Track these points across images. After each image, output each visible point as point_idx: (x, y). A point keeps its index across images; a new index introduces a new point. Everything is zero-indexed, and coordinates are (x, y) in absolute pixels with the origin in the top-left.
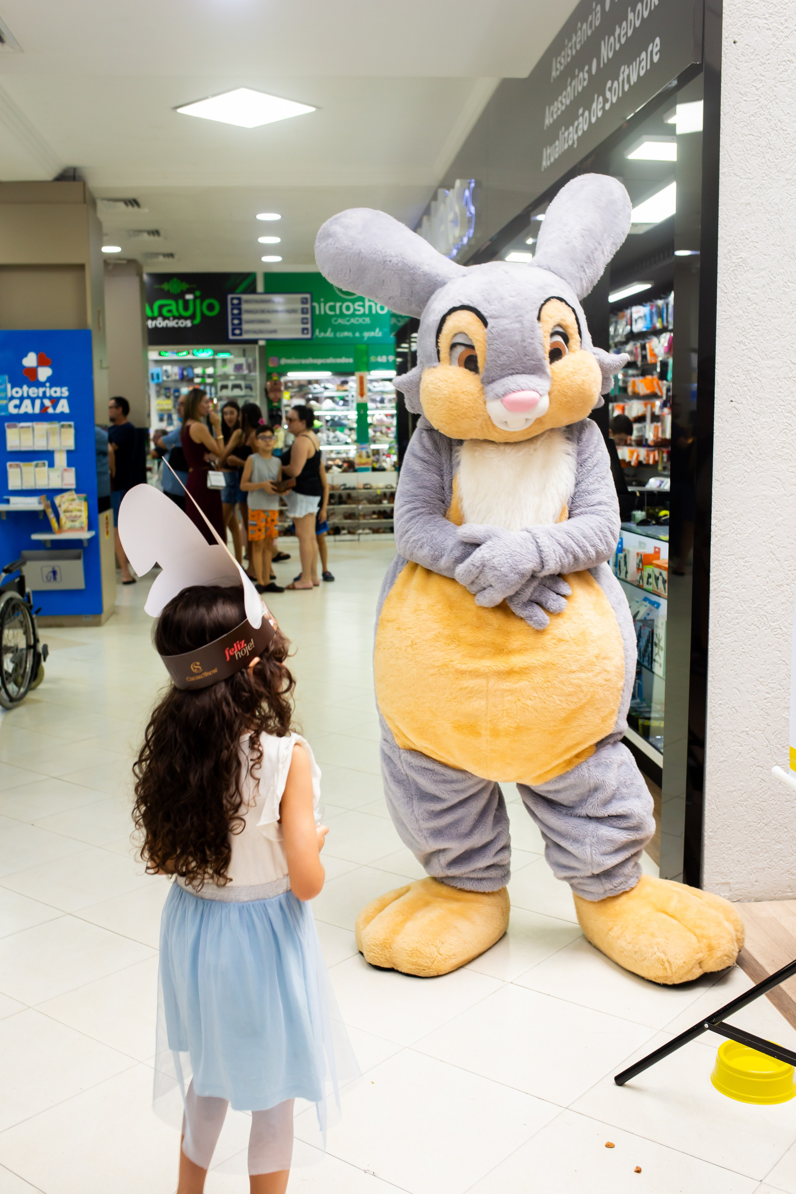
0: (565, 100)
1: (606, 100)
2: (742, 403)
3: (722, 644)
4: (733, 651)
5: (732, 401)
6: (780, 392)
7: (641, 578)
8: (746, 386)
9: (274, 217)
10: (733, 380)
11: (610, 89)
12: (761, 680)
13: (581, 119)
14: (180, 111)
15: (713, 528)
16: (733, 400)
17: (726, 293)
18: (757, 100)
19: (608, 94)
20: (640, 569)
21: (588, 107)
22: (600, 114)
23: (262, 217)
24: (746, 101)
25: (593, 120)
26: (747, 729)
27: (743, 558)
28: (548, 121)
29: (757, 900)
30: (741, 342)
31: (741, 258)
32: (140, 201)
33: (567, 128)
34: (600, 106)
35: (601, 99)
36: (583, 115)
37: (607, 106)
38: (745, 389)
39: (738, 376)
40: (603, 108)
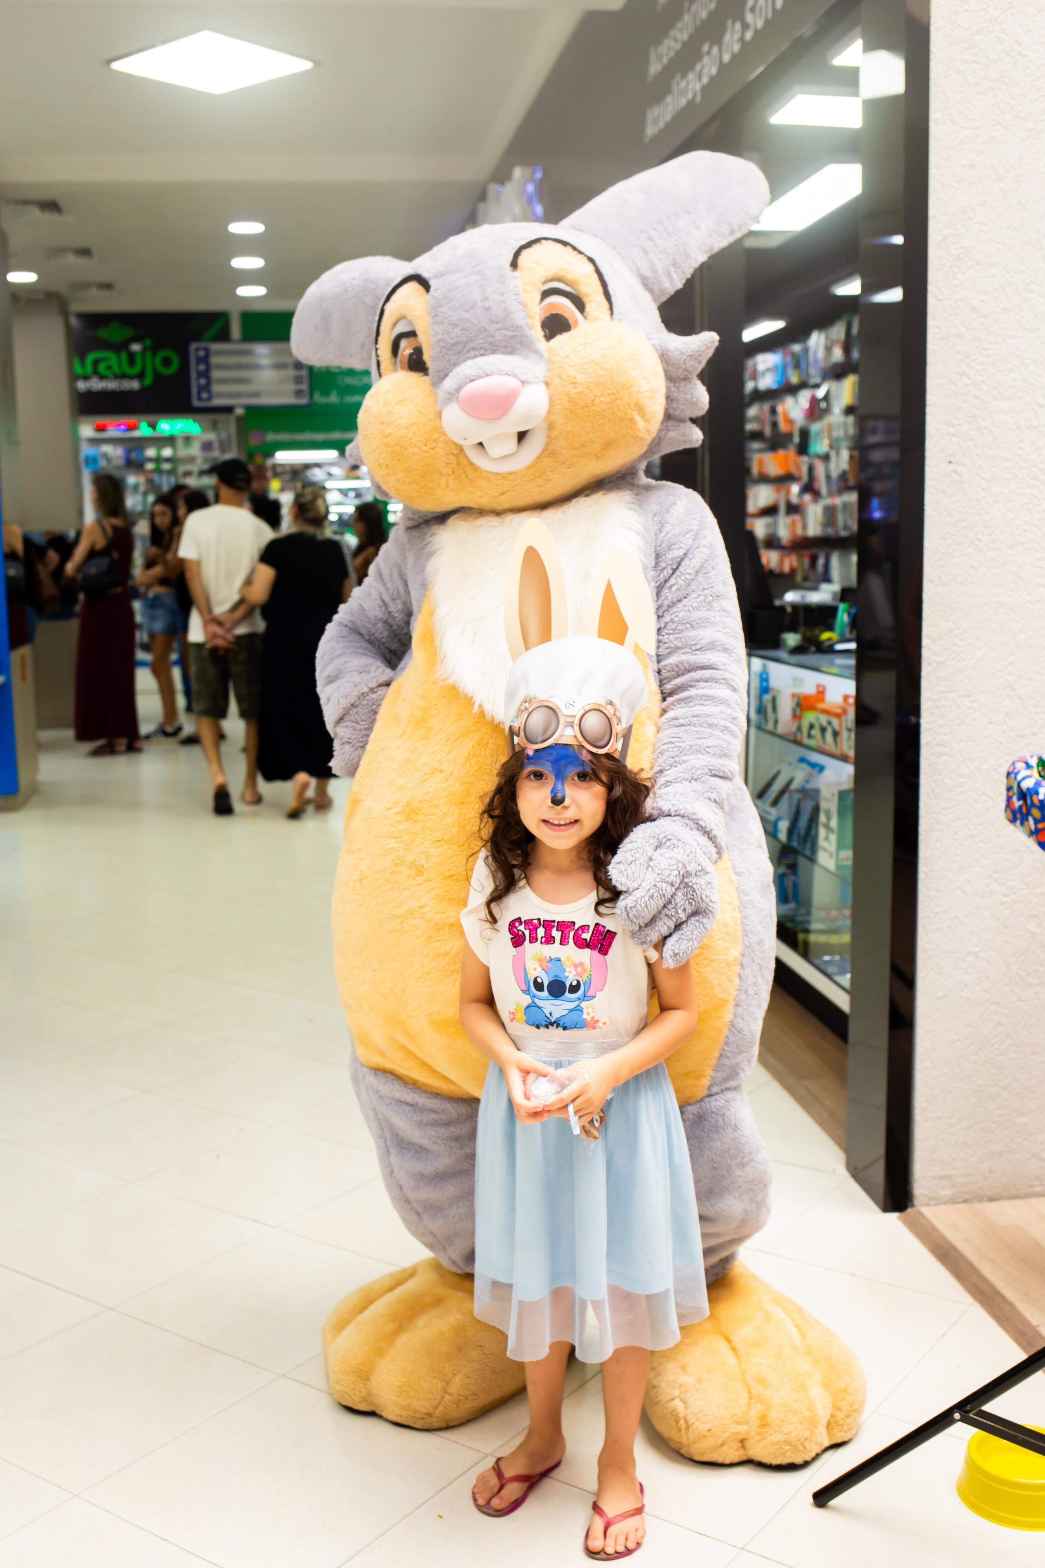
0: (681, 34)
1: (745, 27)
2: (965, 465)
3: (939, 823)
4: (956, 834)
5: (950, 462)
6: (1021, 448)
7: (799, 729)
8: (971, 440)
9: (255, 228)
10: (952, 431)
11: (753, 10)
12: (996, 876)
13: (706, 60)
14: (116, 66)
15: (925, 652)
16: (953, 460)
17: (941, 300)
18: (984, 9)
19: (749, 18)
20: (796, 716)
21: (717, 40)
22: (736, 48)
23: (238, 228)
24: (967, 10)
25: (726, 58)
26: (976, 949)
27: (969, 696)
28: (654, 68)
29: (992, 1199)
30: (963, 374)
31: (962, 248)
32: (62, 203)
33: (684, 75)
34: (737, 36)
35: (738, 26)
36: (709, 53)
37: (749, 35)
38: (970, 444)
39: (959, 425)
40: (742, 39)
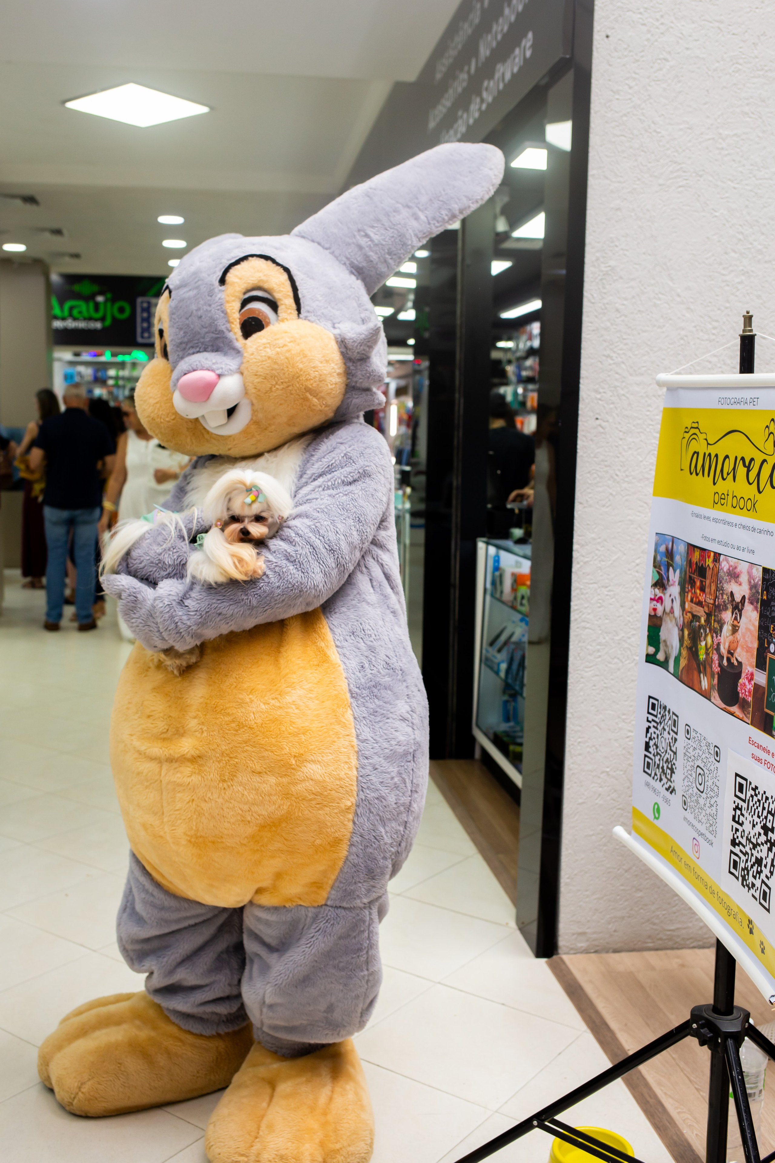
0: (447, 102)
1: (482, 101)
2: (608, 421)
3: (582, 678)
4: (594, 686)
5: (597, 419)
6: (649, 411)
7: (515, 598)
8: (613, 403)
9: (176, 220)
10: (599, 396)
11: (487, 89)
12: (624, 717)
13: (460, 122)
14: (70, 105)
15: (575, 554)
16: (599, 417)
17: (593, 303)
18: (630, 99)
19: (485, 95)
20: (514, 589)
21: (467, 109)
22: (477, 115)
23: (165, 220)
24: (618, 99)
25: (471, 121)
26: (608, 770)
27: (606, 587)
28: (432, 125)
29: (615, 951)
30: (608, 356)
31: (610, 266)
32: (38, 198)
33: (448, 132)
34: (477, 107)
35: (478, 100)
36: (461, 117)
37: (484, 107)
38: (612, 406)
39: (604, 392)
40: (480, 109)
